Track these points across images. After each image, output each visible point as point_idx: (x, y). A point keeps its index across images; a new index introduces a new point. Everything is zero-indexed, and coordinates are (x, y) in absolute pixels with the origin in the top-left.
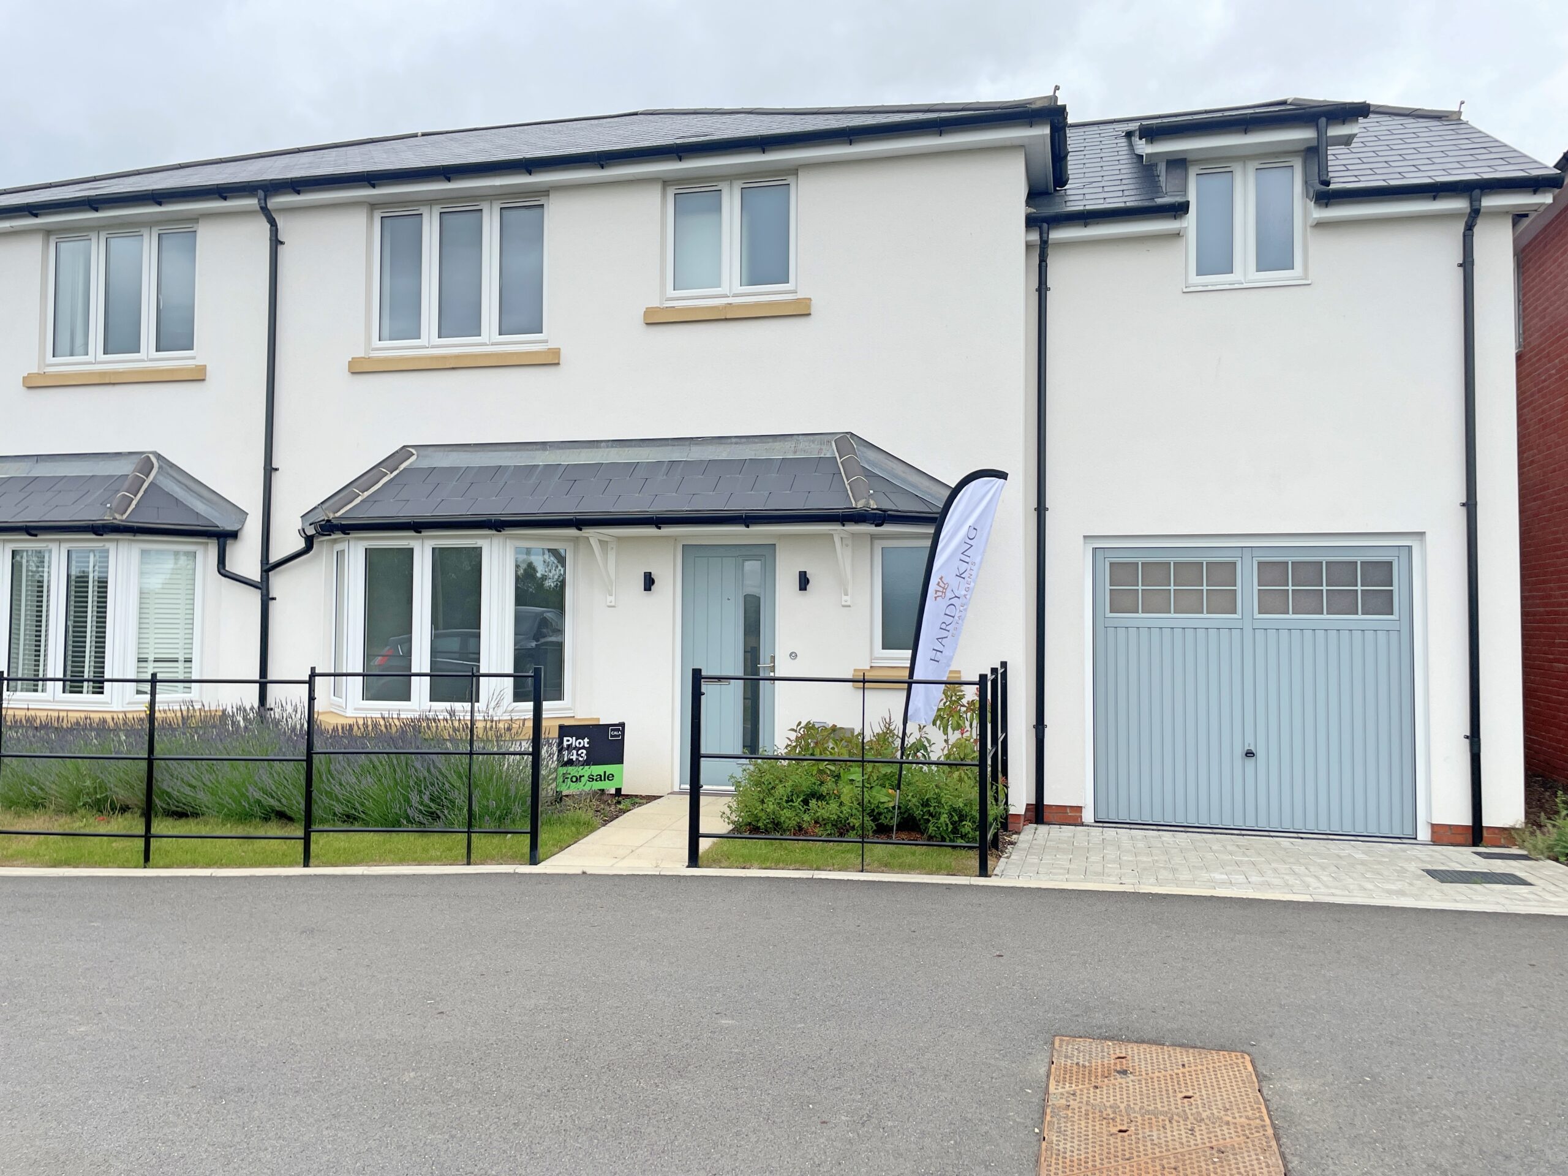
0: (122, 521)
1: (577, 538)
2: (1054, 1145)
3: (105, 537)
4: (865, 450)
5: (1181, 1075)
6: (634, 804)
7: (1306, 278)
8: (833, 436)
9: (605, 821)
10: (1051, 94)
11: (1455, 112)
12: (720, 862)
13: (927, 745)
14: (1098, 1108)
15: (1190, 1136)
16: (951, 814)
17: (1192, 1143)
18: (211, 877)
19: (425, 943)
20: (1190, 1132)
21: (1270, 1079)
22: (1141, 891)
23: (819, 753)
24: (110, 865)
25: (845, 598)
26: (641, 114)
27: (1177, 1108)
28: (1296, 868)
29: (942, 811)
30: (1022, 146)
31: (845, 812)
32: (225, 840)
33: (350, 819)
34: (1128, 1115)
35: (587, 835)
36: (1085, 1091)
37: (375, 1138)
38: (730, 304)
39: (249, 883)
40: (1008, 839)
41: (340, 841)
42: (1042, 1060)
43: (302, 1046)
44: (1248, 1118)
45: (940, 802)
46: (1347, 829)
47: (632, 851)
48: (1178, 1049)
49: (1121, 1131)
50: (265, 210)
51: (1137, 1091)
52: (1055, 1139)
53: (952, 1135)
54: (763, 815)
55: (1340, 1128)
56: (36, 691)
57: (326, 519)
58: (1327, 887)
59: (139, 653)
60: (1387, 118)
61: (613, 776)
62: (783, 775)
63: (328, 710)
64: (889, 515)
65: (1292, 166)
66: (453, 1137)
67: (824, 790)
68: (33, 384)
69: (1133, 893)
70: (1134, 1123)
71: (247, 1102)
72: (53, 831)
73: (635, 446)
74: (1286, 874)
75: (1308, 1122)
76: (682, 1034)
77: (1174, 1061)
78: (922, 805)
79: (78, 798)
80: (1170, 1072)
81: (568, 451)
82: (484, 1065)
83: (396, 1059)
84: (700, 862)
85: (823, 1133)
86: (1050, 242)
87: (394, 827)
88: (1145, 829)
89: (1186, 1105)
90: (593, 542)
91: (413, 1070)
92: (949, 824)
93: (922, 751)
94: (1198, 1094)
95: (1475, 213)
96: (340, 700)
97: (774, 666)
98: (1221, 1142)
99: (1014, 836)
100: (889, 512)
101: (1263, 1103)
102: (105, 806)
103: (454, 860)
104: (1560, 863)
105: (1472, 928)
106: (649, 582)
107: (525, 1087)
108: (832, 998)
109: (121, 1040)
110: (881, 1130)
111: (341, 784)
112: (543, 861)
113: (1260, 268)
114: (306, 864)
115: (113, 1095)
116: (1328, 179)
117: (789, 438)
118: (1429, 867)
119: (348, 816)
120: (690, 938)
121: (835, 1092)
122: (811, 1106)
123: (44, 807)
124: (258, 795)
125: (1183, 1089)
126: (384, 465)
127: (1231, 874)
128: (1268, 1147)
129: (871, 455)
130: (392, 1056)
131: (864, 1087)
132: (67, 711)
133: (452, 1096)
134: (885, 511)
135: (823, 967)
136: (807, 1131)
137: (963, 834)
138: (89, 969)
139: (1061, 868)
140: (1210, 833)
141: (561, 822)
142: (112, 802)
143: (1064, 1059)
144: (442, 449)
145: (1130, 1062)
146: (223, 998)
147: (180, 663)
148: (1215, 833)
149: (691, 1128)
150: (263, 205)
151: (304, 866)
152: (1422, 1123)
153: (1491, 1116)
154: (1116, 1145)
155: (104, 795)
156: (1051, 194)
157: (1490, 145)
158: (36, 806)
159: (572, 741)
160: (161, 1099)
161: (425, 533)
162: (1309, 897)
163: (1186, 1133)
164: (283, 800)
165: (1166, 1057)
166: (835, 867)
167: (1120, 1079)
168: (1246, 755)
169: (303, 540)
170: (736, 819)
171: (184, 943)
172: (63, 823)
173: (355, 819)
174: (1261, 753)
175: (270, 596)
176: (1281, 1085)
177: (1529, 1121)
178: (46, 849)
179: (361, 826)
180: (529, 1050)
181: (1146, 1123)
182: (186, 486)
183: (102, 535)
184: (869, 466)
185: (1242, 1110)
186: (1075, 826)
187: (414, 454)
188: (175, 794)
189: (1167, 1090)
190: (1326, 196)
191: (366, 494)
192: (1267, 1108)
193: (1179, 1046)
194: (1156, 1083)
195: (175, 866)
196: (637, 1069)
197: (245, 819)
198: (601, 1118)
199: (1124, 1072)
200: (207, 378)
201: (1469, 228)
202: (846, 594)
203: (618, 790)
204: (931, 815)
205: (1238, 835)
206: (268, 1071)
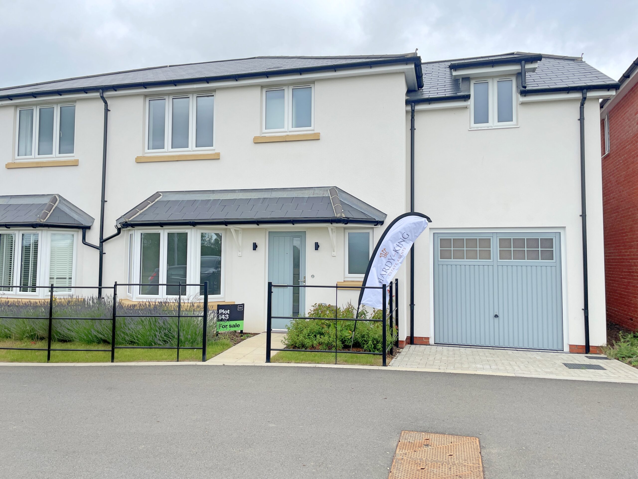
0: (44, 222)
1: (226, 229)
2: (394, 474)
3: (37, 228)
4: (342, 193)
5: (450, 446)
6: (248, 337)
7: (517, 125)
8: (329, 188)
9: (235, 343)
10: (415, 52)
11: (580, 58)
12: (279, 360)
13: (366, 313)
14: (414, 460)
15: (449, 471)
16: (373, 341)
17: (449, 473)
18: (74, 366)
19: (156, 393)
20: (449, 469)
21: (485, 448)
22: (447, 372)
23: (322, 316)
24: (34, 361)
25: (333, 253)
26: (257, 58)
27: (446, 460)
28: (511, 363)
29: (370, 339)
30: (404, 73)
31: (331, 340)
32: (81, 351)
33: (133, 343)
34: (426, 462)
35: (227, 349)
36: (410, 453)
37: (125, 472)
38: (288, 135)
39: (89, 369)
40: (398, 351)
41: (128, 352)
42: (395, 440)
43: (101, 435)
44: (473, 463)
45: (368, 336)
46: (536, 347)
47: (244, 356)
48: (450, 436)
49: (422, 469)
50: (102, 98)
51: (431, 453)
52: (395, 472)
53: (354, 470)
54: (298, 341)
55: (510, 468)
56: (9, 291)
57: (125, 221)
58: (522, 370)
59: (50, 275)
60: (553, 60)
61: (239, 325)
62: (307, 325)
63: (126, 299)
64: (350, 220)
65: (512, 80)
66: (156, 471)
67: (323, 331)
68: (10, 167)
69: (443, 373)
70: (427, 466)
71: (76, 457)
72: (13, 348)
73: (250, 192)
74: (507, 365)
75: (497, 465)
76: (253, 430)
77: (448, 441)
78: (362, 337)
79: (24, 334)
80: (446, 445)
81: (223, 194)
82: (172, 442)
83: (138, 440)
84: (271, 361)
85: (303, 470)
86: (415, 111)
87: (150, 346)
88: (454, 347)
89: (450, 458)
90: (232, 231)
91: (144, 445)
92: (372, 345)
93: (363, 315)
94: (455, 454)
95: (584, 99)
96: (131, 294)
97: (305, 280)
98: (461, 473)
99: (401, 350)
100: (350, 219)
101: (480, 458)
102: (34, 337)
103: (172, 360)
104: (620, 361)
105: (577, 387)
106: (255, 247)
107: (188, 451)
108: (315, 416)
109: (30, 432)
110: (326, 469)
111: (129, 329)
112: (208, 360)
113: (499, 121)
114: (112, 361)
115: (24, 454)
116: (525, 85)
117: (311, 189)
118: (566, 362)
119: (131, 342)
120: (263, 391)
121: (311, 453)
122: (300, 459)
123: (10, 337)
124: (96, 333)
125: (450, 452)
126: (149, 199)
127: (484, 365)
128: (479, 475)
129: (344, 195)
130: (136, 439)
131: (322, 451)
132: (22, 299)
133: (158, 455)
134: (348, 218)
135: (314, 403)
136: (297, 469)
137: (378, 349)
138: (20, 403)
139: (417, 363)
140: (480, 348)
141: (216, 344)
142: (37, 335)
143: (404, 440)
144: (173, 193)
145: (431, 441)
146: (72, 416)
147: (67, 279)
148: (482, 348)
149: (251, 468)
150: (102, 95)
151: (112, 362)
152: (542, 466)
153: (570, 463)
154: (419, 474)
155: (34, 333)
156: (417, 91)
157: (593, 71)
158: (7, 337)
159: (223, 311)
160: (43, 455)
161: (165, 227)
162: (514, 374)
163: (448, 469)
164: (106, 335)
165: (445, 439)
166: (325, 362)
167: (426, 448)
168: (495, 316)
169: (117, 230)
170: (287, 343)
171: (60, 393)
172: (18, 345)
173: (134, 343)
174: (501, 316)
175: (103, 252)
176: (489, 450)
177: (586, 465)
178: (9, 355)
179: (137, 346)
180: (191, 436)
181: (432, 466)
182: (70, 208)
183: (36, 228)
184: (343, 200)
185: (472, 460)
186: (426, 345)
187: (161, 195)
188: (62, 332)
189: (443, 452)
190: (525, 92)
191: (142, 211)
192: (482, 459)
193: (451, 435)
194: (439, 450)
195: (60, 362)
196: (233, 444)
197: (90, 343)
198: (216, 464)
199: (427, 445)
200: (79, 165)
201: (582, 105)
202: (334, 252)
203: (242, 331)
204: (365, 341)
205: (491, 349)
206: (86, 445)
